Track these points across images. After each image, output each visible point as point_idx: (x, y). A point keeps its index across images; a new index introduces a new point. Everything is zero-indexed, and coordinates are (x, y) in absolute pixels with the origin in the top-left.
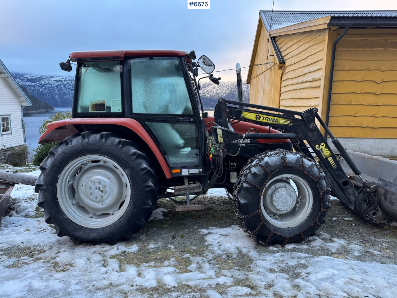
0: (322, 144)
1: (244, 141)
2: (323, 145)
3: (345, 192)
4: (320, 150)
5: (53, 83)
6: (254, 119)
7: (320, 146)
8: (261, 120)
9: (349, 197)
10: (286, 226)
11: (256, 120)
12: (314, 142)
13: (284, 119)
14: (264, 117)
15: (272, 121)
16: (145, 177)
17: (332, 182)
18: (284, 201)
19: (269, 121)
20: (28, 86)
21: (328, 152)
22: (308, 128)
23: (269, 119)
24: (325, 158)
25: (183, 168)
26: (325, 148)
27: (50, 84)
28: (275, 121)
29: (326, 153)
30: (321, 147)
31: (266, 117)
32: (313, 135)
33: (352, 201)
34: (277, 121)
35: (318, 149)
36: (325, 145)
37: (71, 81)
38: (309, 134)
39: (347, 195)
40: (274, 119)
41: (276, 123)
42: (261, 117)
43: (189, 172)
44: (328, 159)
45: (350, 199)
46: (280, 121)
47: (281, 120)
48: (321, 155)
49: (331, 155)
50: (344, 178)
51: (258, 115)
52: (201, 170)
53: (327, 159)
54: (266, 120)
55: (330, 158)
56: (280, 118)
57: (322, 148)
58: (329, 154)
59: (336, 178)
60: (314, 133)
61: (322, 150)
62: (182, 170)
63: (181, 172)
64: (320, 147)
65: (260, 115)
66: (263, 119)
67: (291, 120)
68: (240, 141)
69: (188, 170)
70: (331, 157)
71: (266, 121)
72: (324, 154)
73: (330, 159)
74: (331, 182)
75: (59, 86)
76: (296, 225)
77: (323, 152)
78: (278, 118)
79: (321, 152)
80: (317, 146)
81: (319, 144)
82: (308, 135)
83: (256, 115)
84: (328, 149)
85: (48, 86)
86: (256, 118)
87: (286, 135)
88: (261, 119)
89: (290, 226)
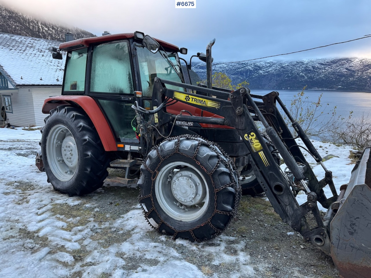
0: (252, 134)
1: (187, 123)
2: (253, 136)
3: (279, 200)
4: (250, 141)
5: (218, 69)
6: (184, 101)
7: (250, 135)
8: (190, 101)
9: (284, 207)
10: (179, 219)
11: (186, 101)
12: (242, 130)
13: (211, 101)
14: (193, 98)
15: (201, 102)
16: (86, 146)
17: (262, 184)
18: (184, 192)
19: (198, 103)
20: (200, 72)
21: (259, 145)
22: (235, 113)
23: (197, 101)
24: (255, 151)
25: (126, 144)
26: (256, 139)
27: (216, 70)
28: (203, 103)
29: (256, 146)
30: (251, 137)
31: (195, 99)
32: (241, 121)
33: (288, 214)
34: (205, 103)
35: (246, 139)
36: (255, 135)
37: (233, 66)
38: (237, 120)
39: (283, 204)
40: (202, 101)
41: (204, 105)
42: (191, 98)
43: (130, 148)
44: (259, 153)
45: (286, 211)
46: (208, 104)
47: (209, 102)
48: (251, 147)
49: (262, 148)
50: (277, 181)
51: (187, 95)
52: (140, 148)
53: (257, 153)
54: (194, 101)
55: (260, 152)
56: (208, 100)
57: (251, 139)
58: (260, 147)
59: (268, 179)
60: (243, 119)
61: (252, 141)
62: (126, 145)
63: (124, 147)
64: (249, 137)
65: (189, 95)
66: (192, 101)
67: (218, 102)
68: (184, 123)
69: (130, 146)
70: (262, 152)
71: (195, 103)
72: (254, 146)
73: (261, 154)
74: (262, 182)
75: (223, 71)
76: (190, 221)
77: (252, 144)
78: (205, 100)
79: (251, 144)
80: (246, 135)
81: (249, 134)
82: (235, 121)
83: (186, 96)
84: (258, 141)
85: (214, 72)
86: (186, 99)
87: (213, 119)
88: (191, 99)
89: (184, 220)
